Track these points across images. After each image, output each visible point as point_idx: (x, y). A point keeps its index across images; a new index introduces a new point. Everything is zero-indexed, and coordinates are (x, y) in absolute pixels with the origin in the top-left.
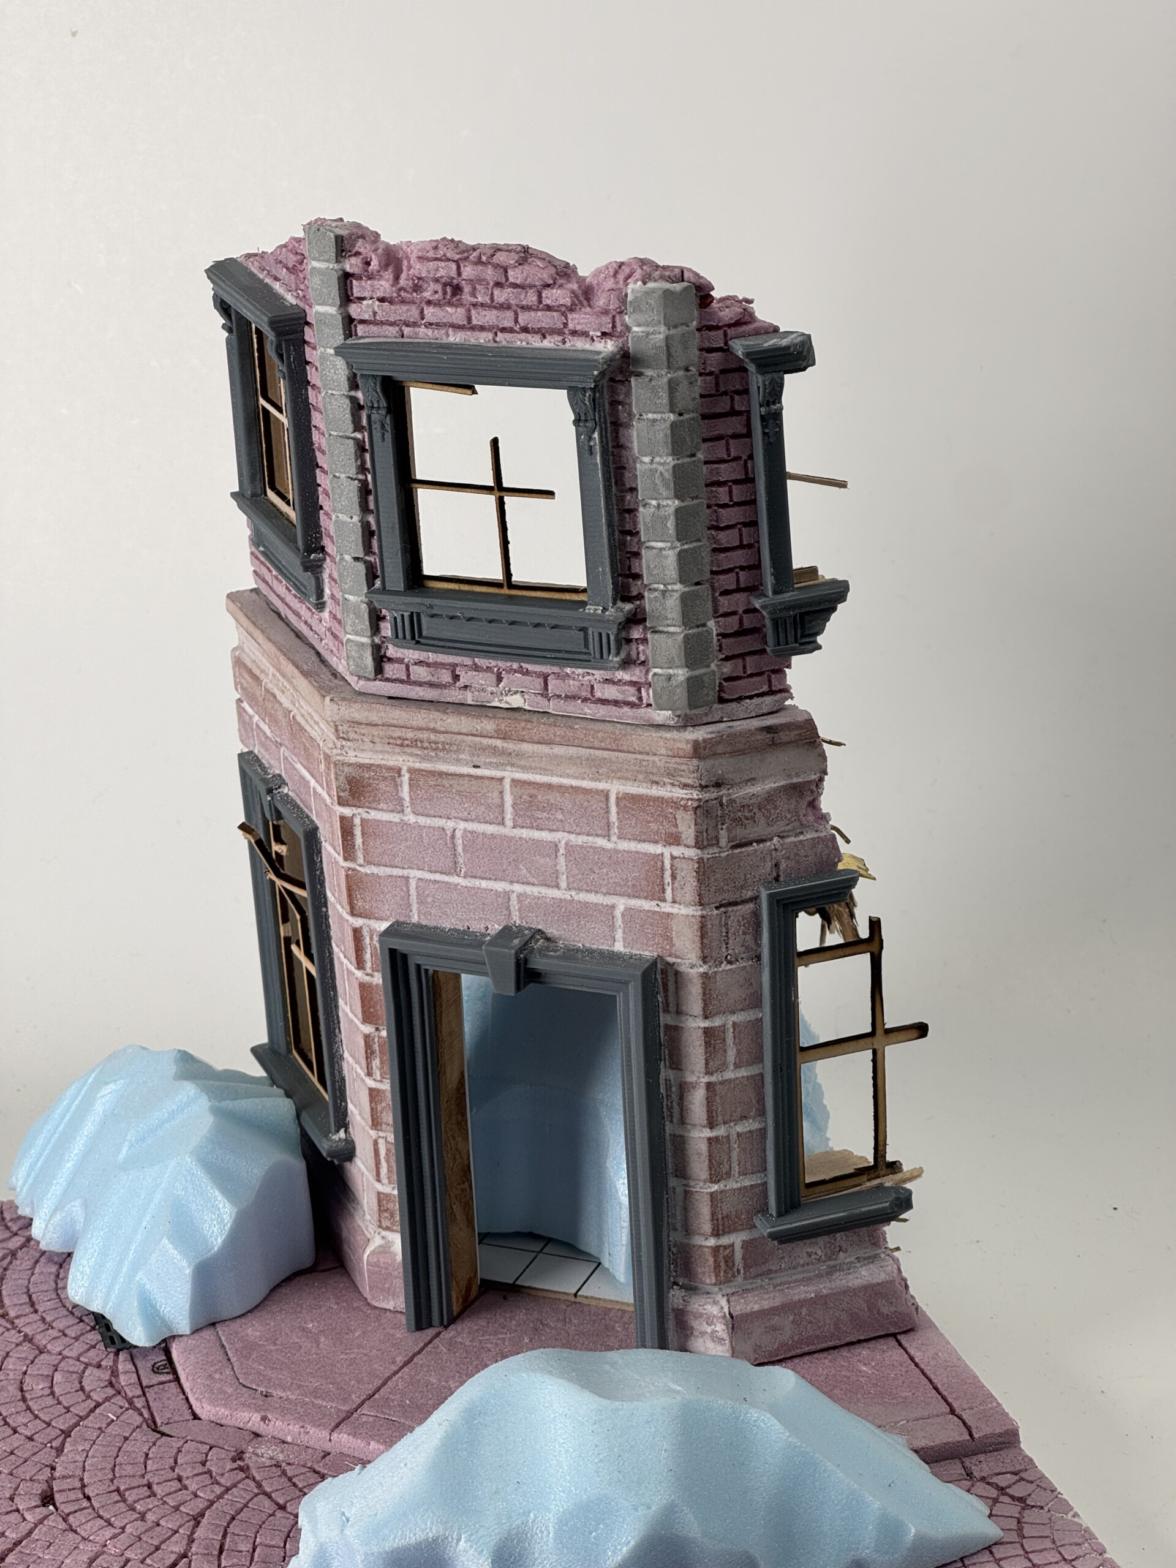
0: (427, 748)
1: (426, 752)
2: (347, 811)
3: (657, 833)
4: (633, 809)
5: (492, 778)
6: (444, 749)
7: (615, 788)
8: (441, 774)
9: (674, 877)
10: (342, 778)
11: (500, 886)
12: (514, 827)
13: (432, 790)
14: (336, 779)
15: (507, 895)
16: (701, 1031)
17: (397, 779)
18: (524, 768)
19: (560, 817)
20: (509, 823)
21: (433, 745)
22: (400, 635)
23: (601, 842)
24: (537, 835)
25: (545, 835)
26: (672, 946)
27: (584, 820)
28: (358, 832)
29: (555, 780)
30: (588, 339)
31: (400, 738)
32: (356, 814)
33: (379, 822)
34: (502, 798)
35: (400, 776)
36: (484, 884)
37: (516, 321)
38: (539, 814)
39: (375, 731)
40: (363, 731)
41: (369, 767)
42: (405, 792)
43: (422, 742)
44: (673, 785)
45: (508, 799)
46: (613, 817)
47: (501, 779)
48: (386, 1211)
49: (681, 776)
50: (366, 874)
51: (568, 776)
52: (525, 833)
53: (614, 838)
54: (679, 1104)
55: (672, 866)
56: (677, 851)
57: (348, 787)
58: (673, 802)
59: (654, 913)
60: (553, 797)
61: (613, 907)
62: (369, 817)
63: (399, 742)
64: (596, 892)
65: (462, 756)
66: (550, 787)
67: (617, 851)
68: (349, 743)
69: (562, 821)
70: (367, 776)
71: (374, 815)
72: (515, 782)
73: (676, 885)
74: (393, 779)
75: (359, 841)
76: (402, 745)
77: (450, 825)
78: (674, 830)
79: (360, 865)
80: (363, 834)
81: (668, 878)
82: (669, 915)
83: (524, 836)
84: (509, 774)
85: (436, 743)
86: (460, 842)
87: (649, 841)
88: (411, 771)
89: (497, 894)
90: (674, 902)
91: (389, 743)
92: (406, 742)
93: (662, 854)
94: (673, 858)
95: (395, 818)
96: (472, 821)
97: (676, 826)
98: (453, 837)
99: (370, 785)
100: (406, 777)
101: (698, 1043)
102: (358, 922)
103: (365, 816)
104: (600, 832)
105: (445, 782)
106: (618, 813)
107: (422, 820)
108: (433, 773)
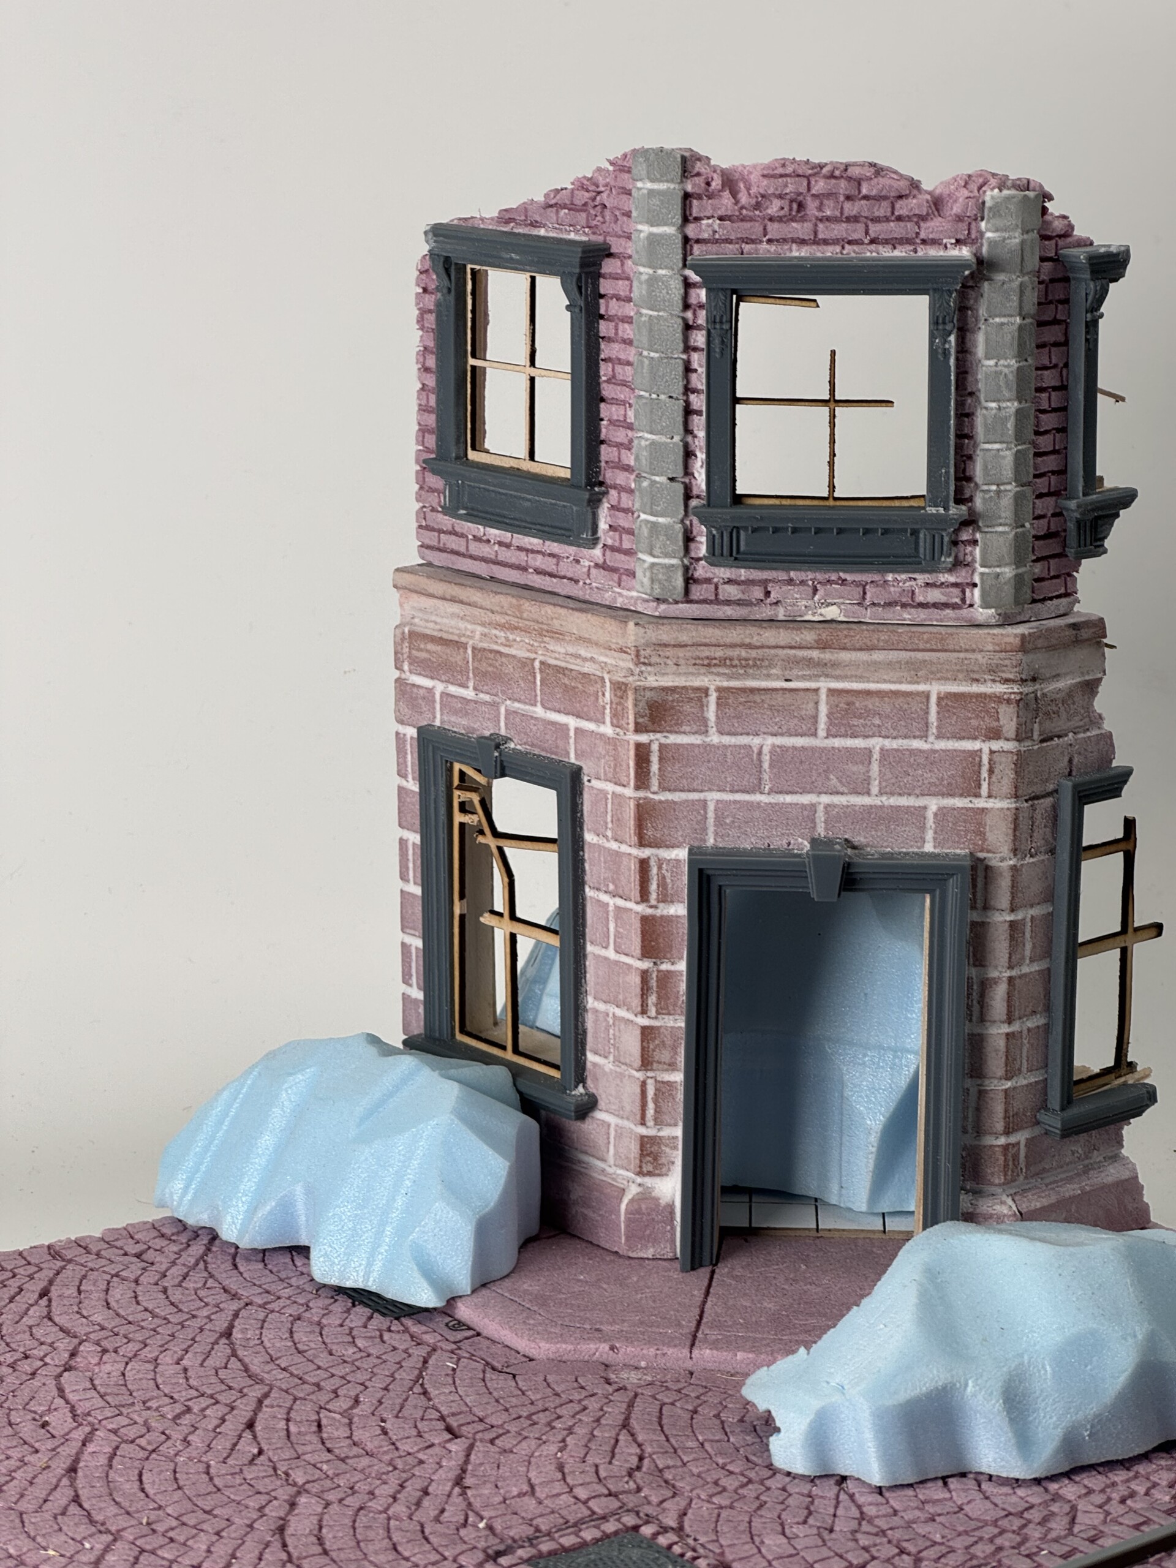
0: (736, 666)
1: (734, 670)
2: (643, 738)
3: (977, 729)
4: (954, 708)
5: (808, 690)
6: (754, 665)
7: (935, 689)
8: (753, 690)
9: (991, 771)
10: (642, 704)
11: (806, 799)
12: (826, 738)
13: (741, 707)
14: (636, 705)
15: (813, 807)
16: (1007, 925)
17: (704, 700)
18: (838, 678)
19: (877, 721)
20: (822, 733)
21: (743, 662)
22: (717, 552)
23: (917, 744)
24: (850, 743)
25: (858, 743)
26: (984, 840)
27: (903, 723)
28: (655, 759)
29: (873, 686)
30: (942, 247)
31: (707, 658)
32: (654, 740)
33: (678, 746)
34: (817, 709)
35: (707, 695)
36: (788, 799)
37: (867, 233)
38: (855, 722)
39: (681, 653)
40: (668, 654)
41: (673, 690)
42: (711, 713)
43: (731, 660)
44: (994, 681)
45: (823, 709)
46: (933, 717)
47: (817, 690)
48: (648, 1155)
49: (1003, 671)
50: (661, 802)
51: (885, 681)
52: (837, 742)
53: (931, 739)
54: (979, 1003)
55: (990, 760)
56: (996, 745)
57: (647, 712)
58: (996, 696)
59: (967, 809)
60: (870, 703)
61: (925, 808)
62: (668, 741)
63: (706, 662)
64: (909, 795)
65: (773, 671)
66: (868, 693)
67: (936, 751)
68: (649, 668)
69: (879, 726)
70: (670, 698)
71: (673, 739)
72: (832, 692)
73: (994, 779)
74: (700, 699)
75: (655, 767)
76: (709, 665)
77: (756, 741)
78: (995, 724)
79: (654, 793)
80: (661, 759)
81: (985, 774)
82: (983, 810)
83: (836, 745)
84: (824, 685)
85: (746, 660)
86: (768, 757)
87: (968, 738)
88: (719, 689)
89: (803, 807)
90: (990, 796)
91: (695, 664)
92: (714, 661)
93: (981, 750)
94: (992, 752)
95: (696, 740)
96: (782, 735)
97: (998, 720)
98: (760, 753)
99: (673, 708)
100: (713, 697)
101: (1003, 937)
102: (646, 853)
103: (663, 741)
104: (918, 733)
105: (758, 698)
106: (938, 713)
107: (727, 740)
108: (743, 690)
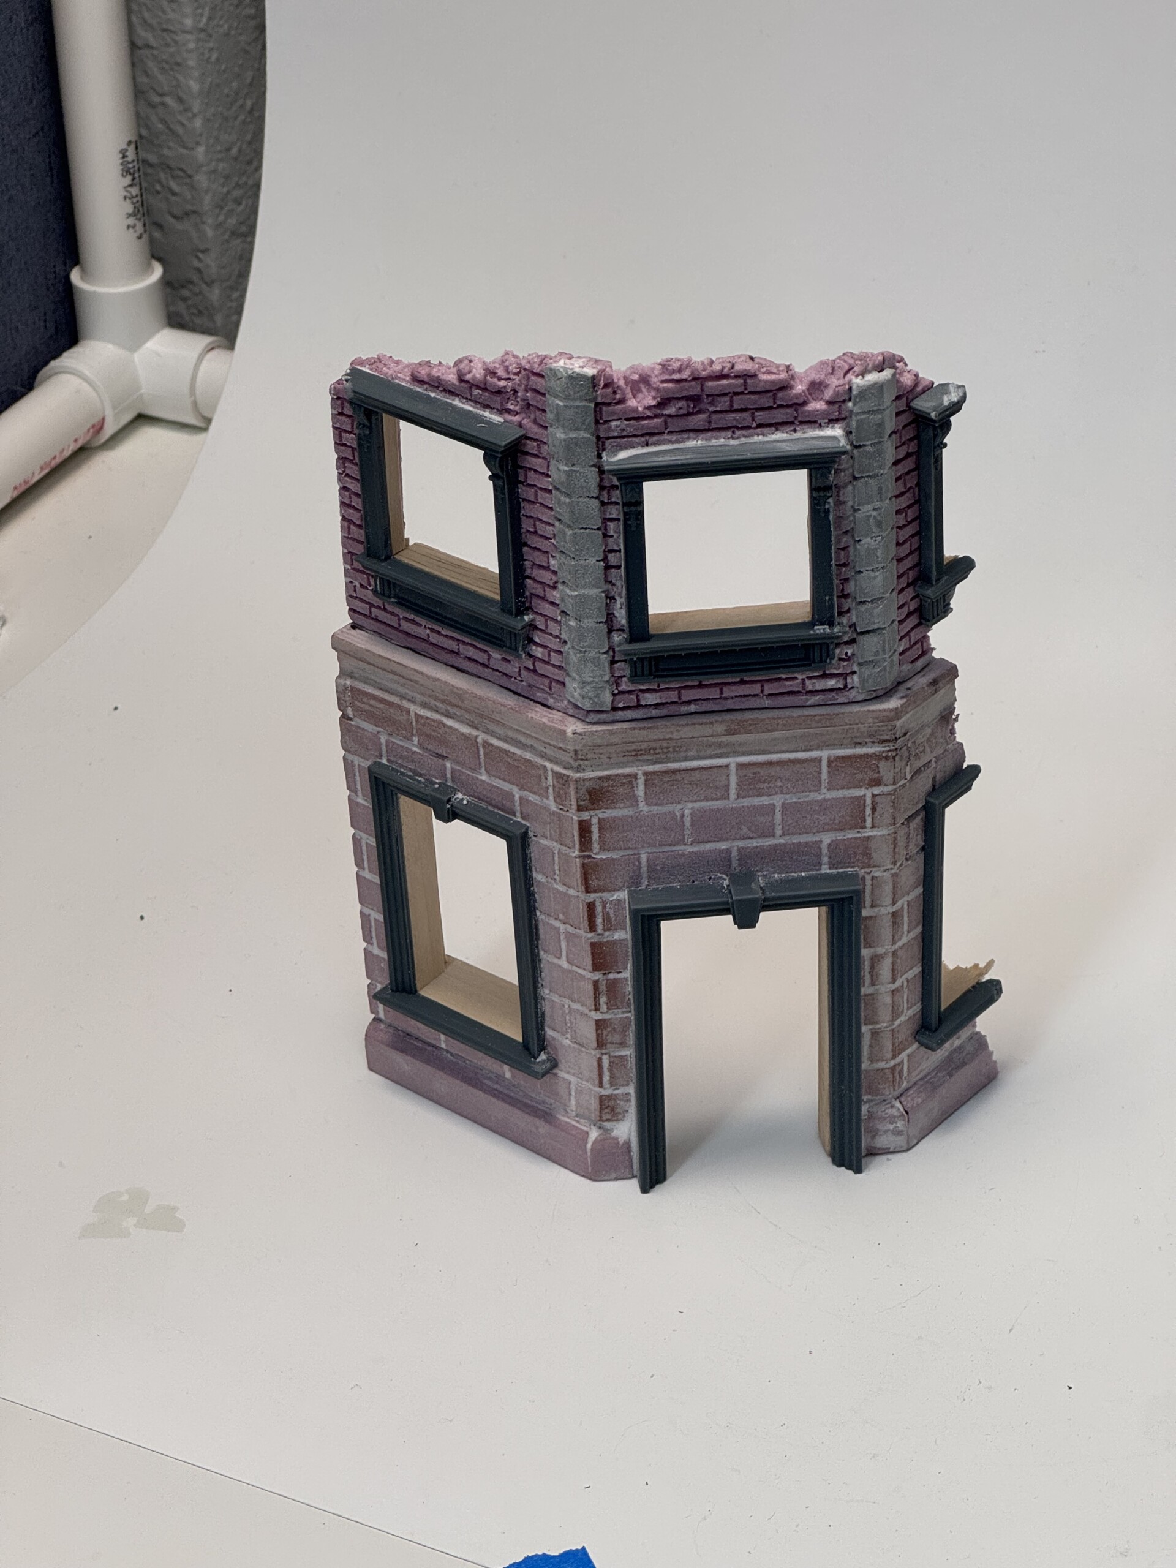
0: (659, 753)
1: (658, 756)
2: (585, 816)
3: (862, 780)
4: (841, 767)
5: (720, 766)
6: (674, 751)
7: (825, 754)
8: (674, 772)
9: (874, 809)
10: (583, 791)
11: (723, 846)
12: (737, 799)
13: (666, 785)
14: (577, 792)
15: (728, 851)
16: (890, 915)
17: (634, 783)
18: (744, 754)
19: (779, 784)
20: (733, 796)
21: (665, 750)
22: (639, 672)
23: (814, 796)
24: (756, 801)
25: (765, 800)
26: (870, 858)
27: (800, 782)
28: (595, 830)
29: (774, 757)
30: (817, 425)
31: (635, 750)
32: (595, 817)
33: (614, 819)
34: (729, 780)
35: (636, 779)
36: (709, 846)
37: (753, 420)
38: (762, 786)
39: (612, 749)
40: (601, 751)
41: (608, 778)
42: (640, 791)
43: (655, 749)
44: (873, 742)
45: (733, 780)
46: (824, 775)
47: (727, 766)
48: (607, 1108)
49: (882, 735)
50: (602, 860)
51: (784, 752)
52: (746, 802)
53: (824, 790)
54: (870, 973)
55: (873, 802)
56: (876, 791)
57: (588, 797)
58: (876, 755)
59: (856, 838)
60: (772, 771)
61: (821, 842)
62: (605, 815)
63: (633, 753)
64: (808, 833)
65: (690, 754)
66: (770, 764)
67: (825, 800)
68: (586, 762)
69: (781, 787)
70: (606, 785)
71: (609, 813)
72: (741, 766)
73: (876, 814)
74: (630, 783)
75: (595, 835)
76: (636, 755)
77: (677, 808)
78: (876, 776)
79: (596, 854)
80: (600, 829)
81: (868, 811)
82: (868, 837)
83: (745, 804)
84: (732, 761)
85: (668, 748)
86: (689, 819)
87: (854, 788)
88: (645, 774)
89: (721, 851)
90: (873, 827)
91: (624, 756)
92: (641, 752)
93: (865, 796)
94: (874, 796)
95: (629, 812)
96: (700, 801)
97: (879, 772)
98: (683, 816)
99: (608, 791)
100: (641, 780)
101: (888, 925)
102: (592, 897)
103: (601, 816)
104: (813, 789)
105: (678, 777)
106: (829, 772)
107: (655, 809)
108: (666, 772)
